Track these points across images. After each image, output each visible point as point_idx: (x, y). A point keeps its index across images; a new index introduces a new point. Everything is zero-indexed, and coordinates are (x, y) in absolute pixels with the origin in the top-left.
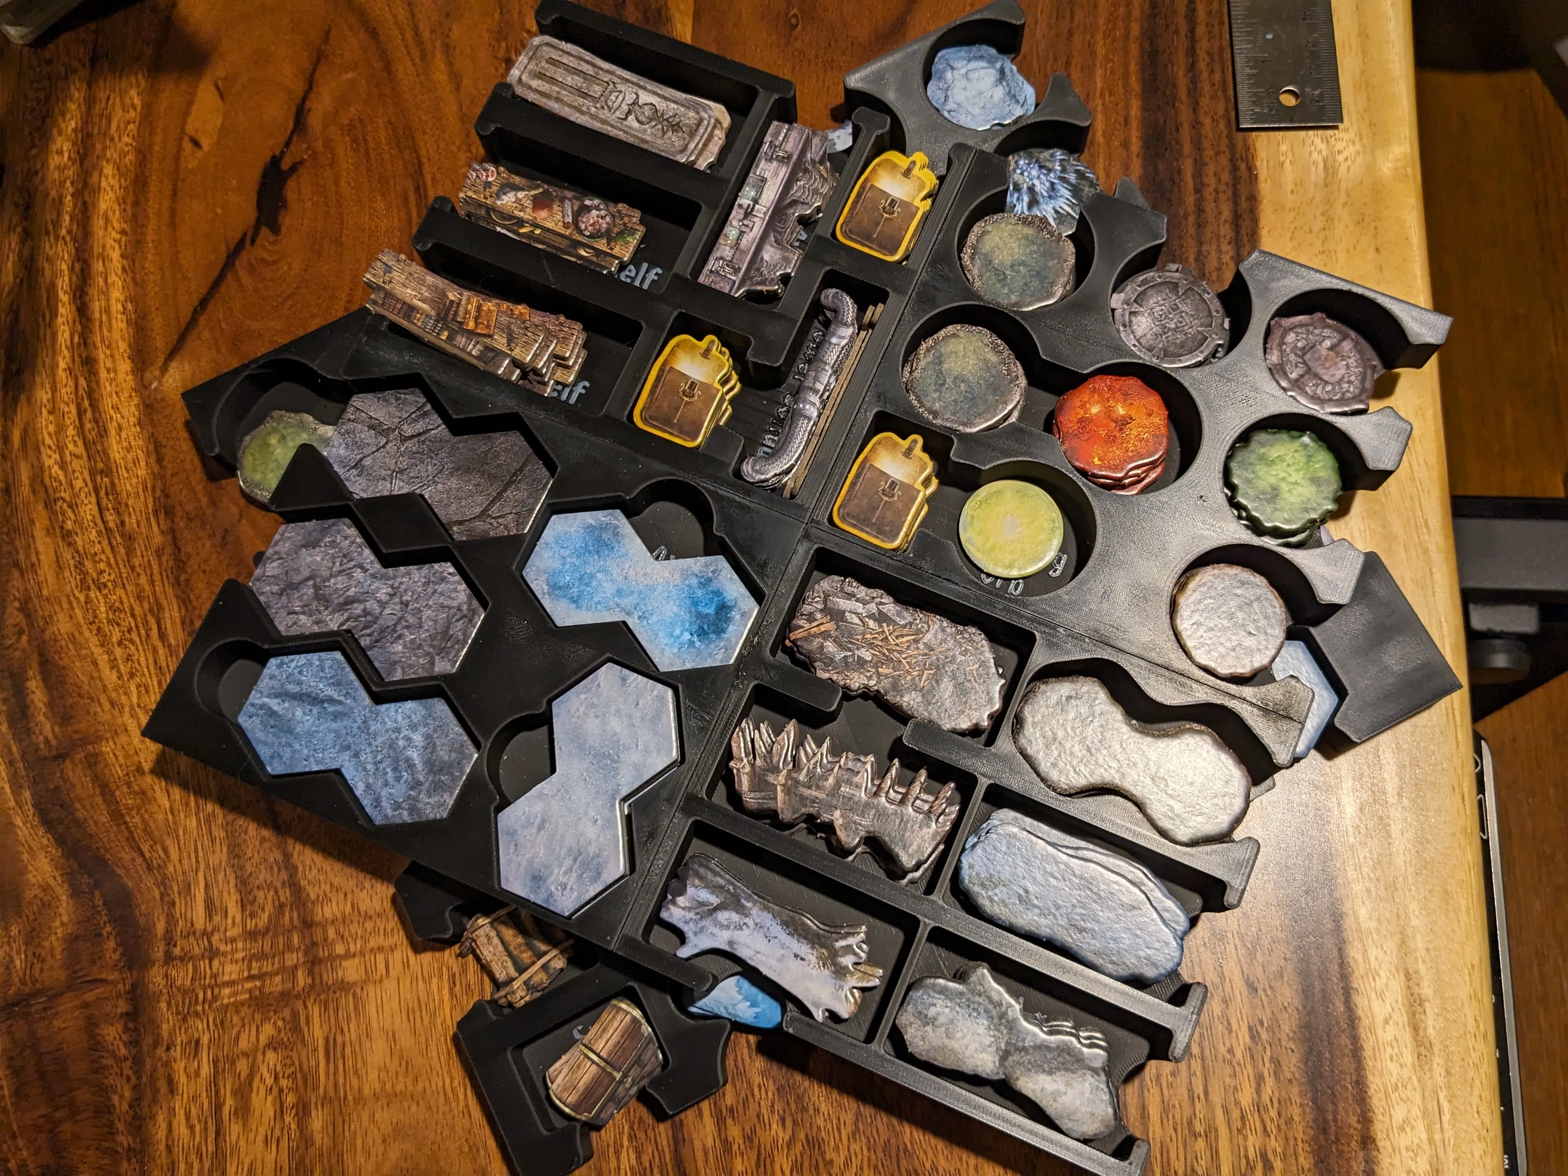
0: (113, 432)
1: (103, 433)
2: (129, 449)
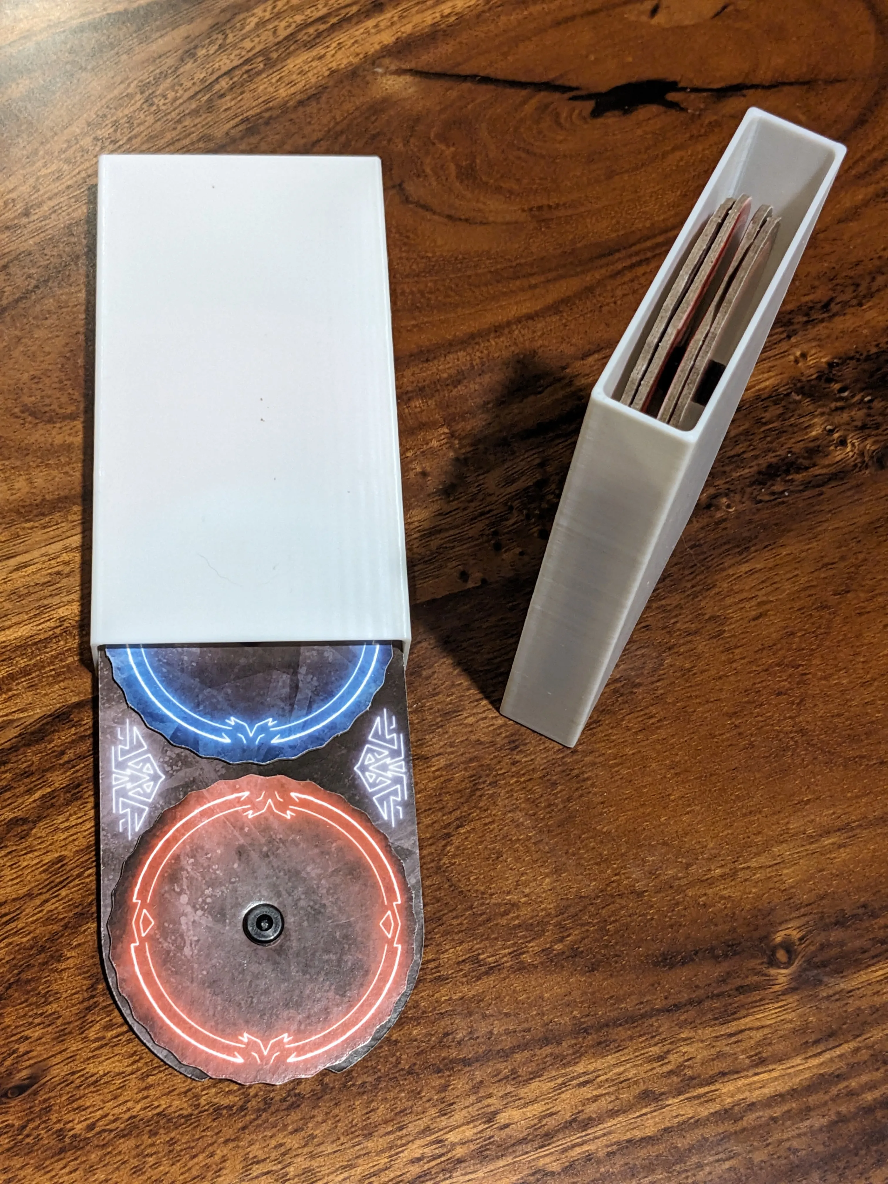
0: (314, 53)
1: (309, 45)
2: (302, 73)
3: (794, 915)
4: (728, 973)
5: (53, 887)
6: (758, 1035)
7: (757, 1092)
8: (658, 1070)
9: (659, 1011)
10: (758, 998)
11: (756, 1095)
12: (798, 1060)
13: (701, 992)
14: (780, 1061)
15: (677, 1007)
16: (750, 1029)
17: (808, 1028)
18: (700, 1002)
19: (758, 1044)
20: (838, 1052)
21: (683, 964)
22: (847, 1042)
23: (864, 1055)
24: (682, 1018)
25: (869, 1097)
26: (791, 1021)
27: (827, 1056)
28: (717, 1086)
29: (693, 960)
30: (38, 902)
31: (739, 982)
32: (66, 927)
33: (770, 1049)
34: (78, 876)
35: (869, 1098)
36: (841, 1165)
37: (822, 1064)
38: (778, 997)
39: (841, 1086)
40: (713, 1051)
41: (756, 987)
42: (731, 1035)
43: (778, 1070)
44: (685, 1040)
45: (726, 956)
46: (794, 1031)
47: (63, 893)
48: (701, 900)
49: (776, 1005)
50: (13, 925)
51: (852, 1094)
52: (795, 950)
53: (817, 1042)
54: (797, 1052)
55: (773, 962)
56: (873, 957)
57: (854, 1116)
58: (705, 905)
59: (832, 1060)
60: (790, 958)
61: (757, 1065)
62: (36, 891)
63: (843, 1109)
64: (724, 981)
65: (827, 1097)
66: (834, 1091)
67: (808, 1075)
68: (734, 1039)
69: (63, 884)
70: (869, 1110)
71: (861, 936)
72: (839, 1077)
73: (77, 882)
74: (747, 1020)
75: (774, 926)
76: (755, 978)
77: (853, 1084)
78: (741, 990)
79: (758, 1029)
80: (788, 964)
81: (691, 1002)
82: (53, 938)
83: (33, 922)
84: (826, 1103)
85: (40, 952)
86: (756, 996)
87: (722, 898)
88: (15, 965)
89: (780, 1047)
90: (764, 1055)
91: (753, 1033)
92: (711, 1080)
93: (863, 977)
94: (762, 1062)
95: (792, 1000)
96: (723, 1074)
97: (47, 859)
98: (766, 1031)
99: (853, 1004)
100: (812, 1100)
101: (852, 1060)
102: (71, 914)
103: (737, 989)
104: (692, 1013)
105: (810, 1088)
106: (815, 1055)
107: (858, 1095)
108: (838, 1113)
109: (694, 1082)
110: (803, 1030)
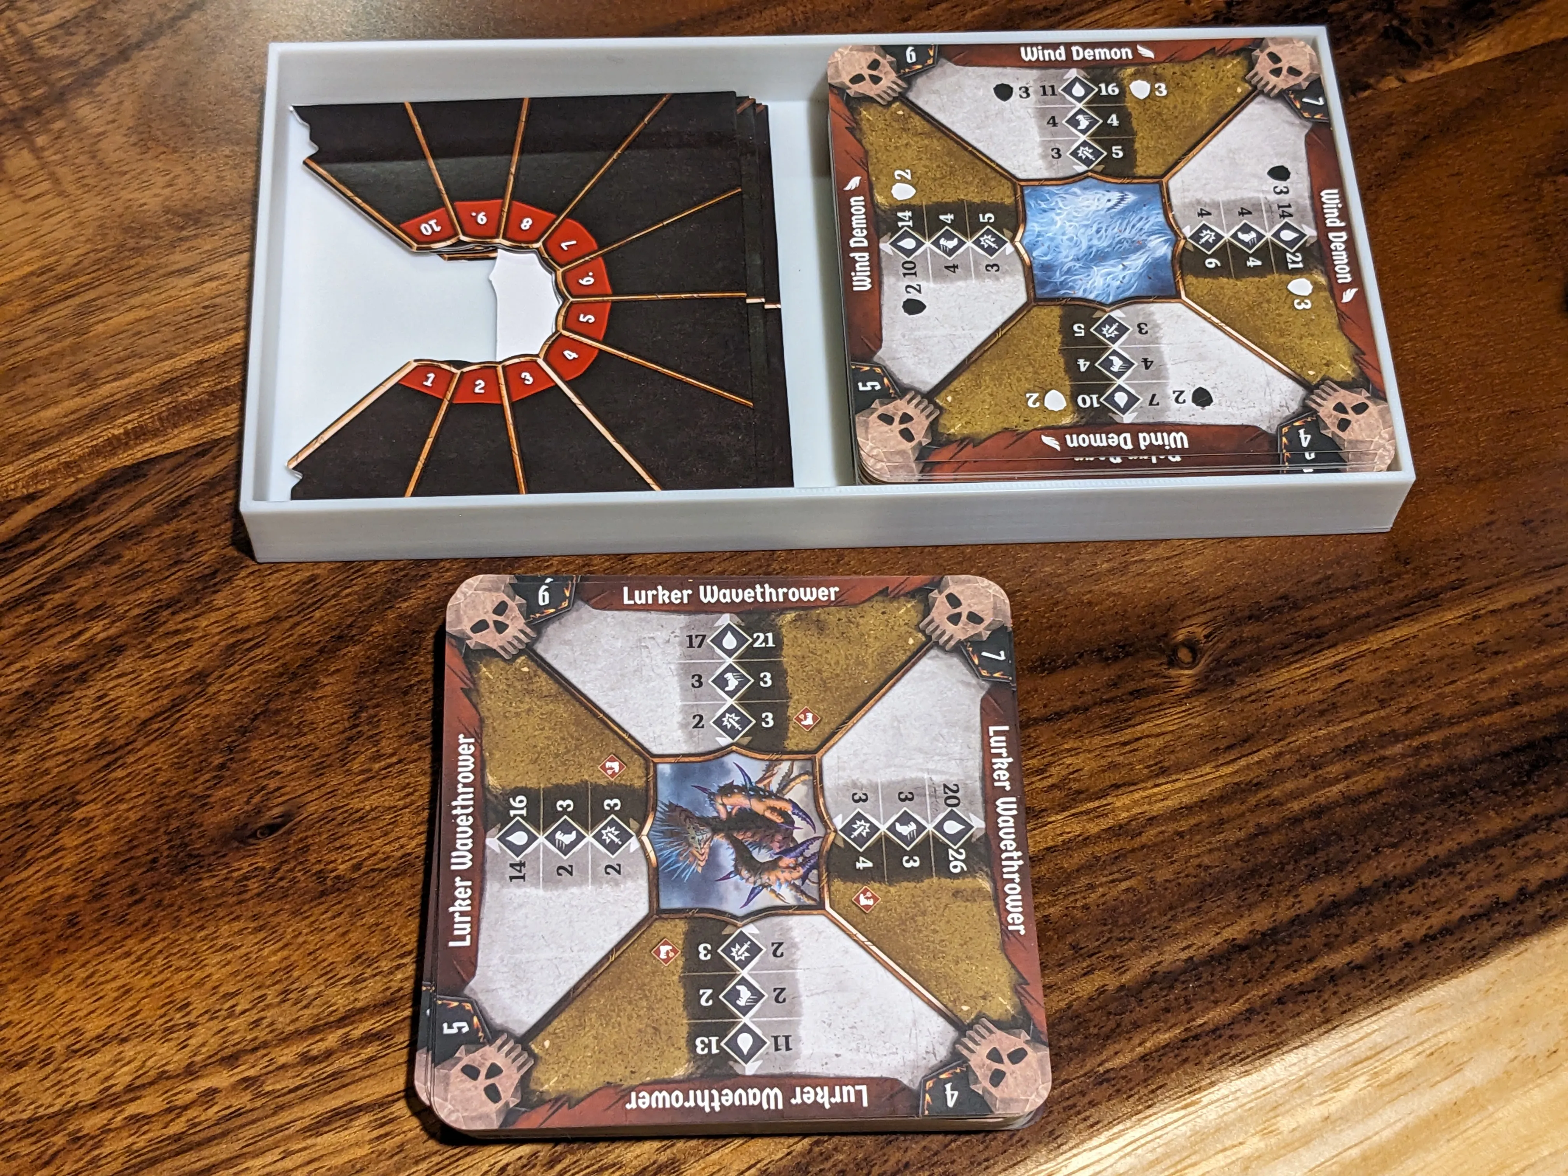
3: (1197, 610)
4: (1119, 677)
5: (303, 609)
6: (1159, 742)
7: (1160, 805)
8: (1037, 785)
9: (1036, 721)
10: (1157, 702)
11: (1157, 808)
12: (1208, 769)
13: (1087, 699)
14: (1186, 770)
15: (1059, 715)
16: (1148, 736)
17: (1218, 733)
18: (1086, 709)
19: (1159, 752)
20: (1256, 758)
21: (1065, 668)
22: (1266, 747)
23: (1287, 760)
24: (1066, 727)
25: (1296, 806)
26: (1198, 726)
27: (1243, 762)
28: (1109, 799)
29: (1075, 664)
30: (287, 625)
31: (1131, 686)
32: (321, 651)
33: (1173, 757)
34: (334, 596)
35: (1296, 808)
36: (1265, 881)
37: (1236, 772)
38: (1180, 700)
39: (1261, 795)
40: (1103, 762)
41: (1154, 691)
42: (1125, 744)
43: (1184, 780)
44: (1069, 750)
45: (1116, 658)
46: (1202, 737)
47: (317, 614)
48: (1085, 598)
49: (1179, 710)
50: (258, 651)
51: (1274, 803)
52: (1201, 649)
53: (1229, 747)
54: (1205, 759)
55: (1173, 662)
56: (1297, 653)
57: (1279, 827)
58: (1090, 603)
59: (1248, 767)
60: (1194, 658)
61: (1157, 776)
62: (284, 614)
63: (1264, 820)
64: (1115, 685)
65: (1244, 807)
66: (1252, 801)
67: (1219, 784)
68: (1128, 748)
69: (318, 604)
70: (1297, 820)
71: (1282, 630)
72: (1258, 785)
73: (333, 602)
74: (1145, 726)
75: (1173, 624)
76: (1153, 681)
77: (1276, 792)
78: (1136, 694)
79: (1158, 735)
80: (1192, 665)
81: (1076, 709)
82: (307, 664)
83: (281, 647)
84: (1243, 815)
85: (291, 680)
86: (1154, 700)
87: (1110, 595)
88: (262, 695)
89: (1185, 756)
90: (1166, 764)
91: (1151, 741)
92: (1102, 794)
93: (1284, 675)
94: (1164, 771)
95: (1198, 703)
96: (1117, 786)
97: (296, 579)
98: (1168, 737)
99: (1273, 706)
100: (1226, 811)
101: (1274, 767)
102: (327, 638)
103: (1131, 694)
104: (1078, 720)
105: (1224, 798)
106: (1228, 763)
107: (1282, 804)
108: (1258, 825)
109: (1083, 796)
110: (1213, 735)
